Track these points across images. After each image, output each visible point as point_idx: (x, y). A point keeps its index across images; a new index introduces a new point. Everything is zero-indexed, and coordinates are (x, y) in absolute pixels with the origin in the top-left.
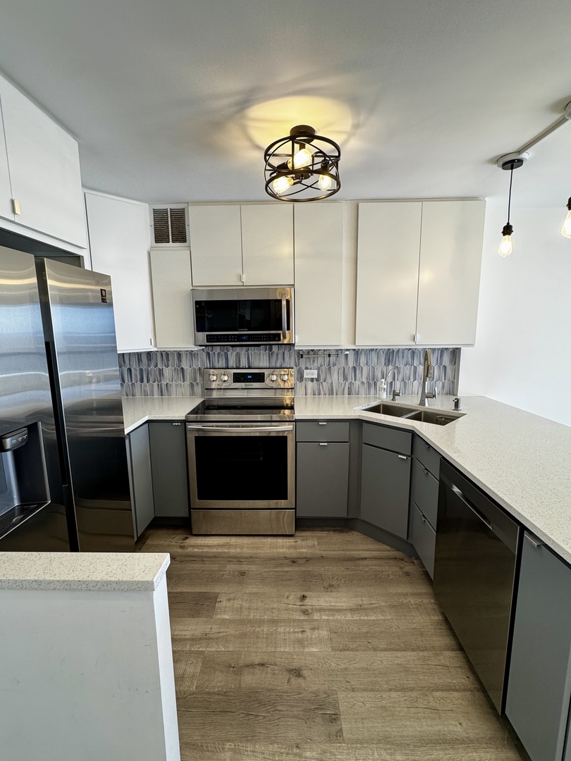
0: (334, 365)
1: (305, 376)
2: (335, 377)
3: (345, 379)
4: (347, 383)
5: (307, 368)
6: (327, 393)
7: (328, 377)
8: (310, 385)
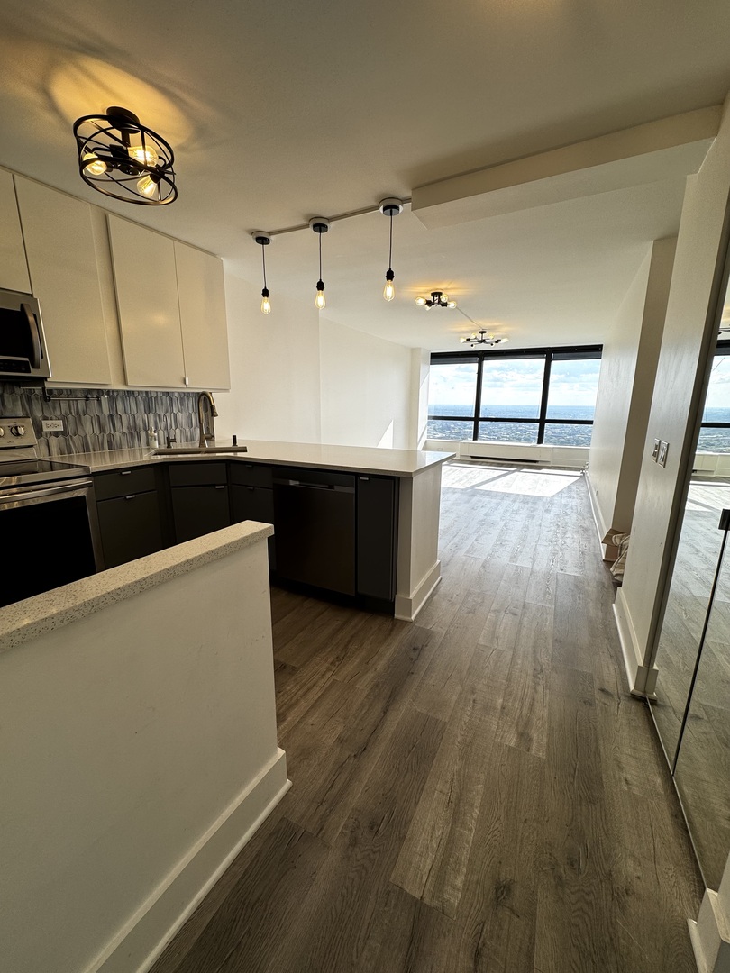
0: (85, 413)
1: (45, 429)
2: (88, 429)
3: (102, 430)
4: (105, 436)
5: (46, 418)
6: (81, 449)
7: (79, 429)
8: (54, 441)
